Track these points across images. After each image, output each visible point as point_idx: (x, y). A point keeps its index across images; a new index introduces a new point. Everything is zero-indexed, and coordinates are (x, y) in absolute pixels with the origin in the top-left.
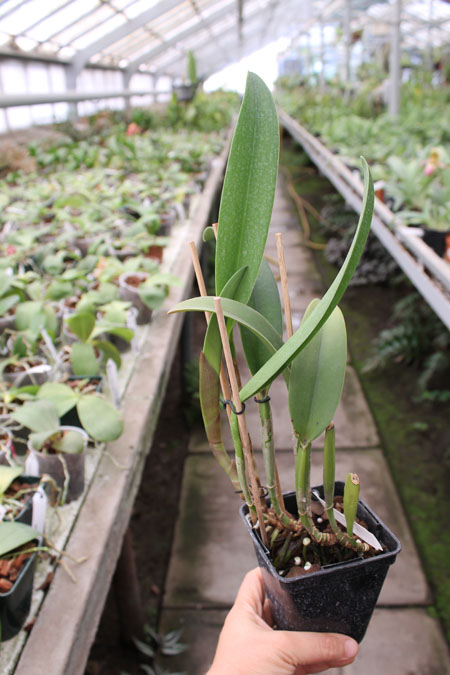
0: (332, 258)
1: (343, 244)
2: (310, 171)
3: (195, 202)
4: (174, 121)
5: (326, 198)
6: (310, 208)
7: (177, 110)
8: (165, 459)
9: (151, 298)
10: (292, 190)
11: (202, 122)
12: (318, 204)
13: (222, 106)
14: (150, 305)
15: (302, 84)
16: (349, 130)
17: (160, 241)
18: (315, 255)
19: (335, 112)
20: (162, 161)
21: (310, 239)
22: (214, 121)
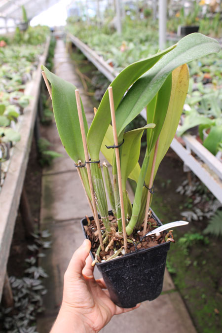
0: (97, 98)
1: (102, 92)
2: (86, 62)
3: (34, 74)
4: (19, 41)
5: (93, 73)
6: (87, 78)
7: (20, 35)
8: (34, 178)
9: (24, 104)
10: (78, 71)
11: (32, 41)
12: (90, 76)
13: (41, 33)
14: (23, 106)
15: (79, 21)
16: (100, 40)
17: (22, 87)
18: (90, 98)
19: (94, 32)
20: (17, 58)
21: (88, 91)
22: (38, 40)
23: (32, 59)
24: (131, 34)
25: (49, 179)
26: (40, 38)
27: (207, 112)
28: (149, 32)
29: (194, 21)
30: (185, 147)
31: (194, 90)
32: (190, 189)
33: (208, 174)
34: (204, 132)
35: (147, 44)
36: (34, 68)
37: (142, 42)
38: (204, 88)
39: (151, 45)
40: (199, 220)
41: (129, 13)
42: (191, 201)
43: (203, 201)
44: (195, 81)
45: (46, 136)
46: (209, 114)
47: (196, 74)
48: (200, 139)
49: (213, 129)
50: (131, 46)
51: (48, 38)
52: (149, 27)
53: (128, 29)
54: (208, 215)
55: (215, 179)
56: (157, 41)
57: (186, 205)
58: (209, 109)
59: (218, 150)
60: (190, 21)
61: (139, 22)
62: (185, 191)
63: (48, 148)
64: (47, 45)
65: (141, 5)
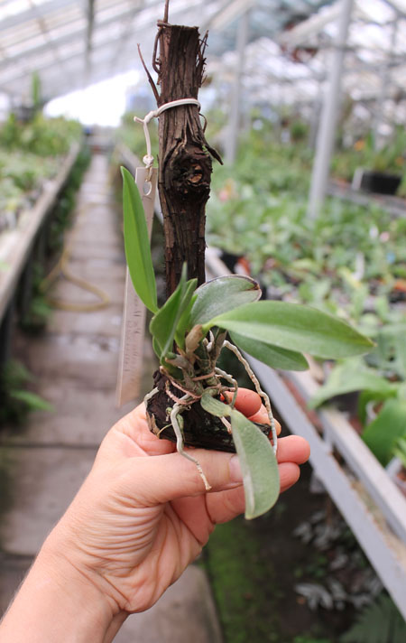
4: (10, 141)
7: (14, 130)
11: (40, 147)
13: (62, 133)
22: (52, 147)
23: (26, 185)
24: (254, 168)
25: (12, 454)
26: (56, 143)
27: (384, 364)
28: (294, 171)
29: (392, 164)
30: (321, 434)
31: (366, 312)
32: (327, 533)
33: (362, 506)
34: (370, 408)
35: (285, 195)
36: (27, 204)
37: (275, 189)
38: (391, 310)
39: (294, 198)
40: (334, 610)
41: (258, 126)
42: (322, 560)
43: (353, 565)
44: (373, 292)
45: (24, 357)
46: (388, 370)
47: (379, 278)
48: (358, 421)
49: (389, 404)
50: (248, 192)
51: (75, 147)
52: (297, 161)
53: (250, 157)
54: (358, 601)
55: (377, 521)
56: (305, 194)
57: (310, 568)
58: (392, 359)
59: (393, 456)
60: (383, 163)
61: (275, 146)
62: (315, 537)
63: (24, 386)
64: (69, 162)
65: (288, 113)
